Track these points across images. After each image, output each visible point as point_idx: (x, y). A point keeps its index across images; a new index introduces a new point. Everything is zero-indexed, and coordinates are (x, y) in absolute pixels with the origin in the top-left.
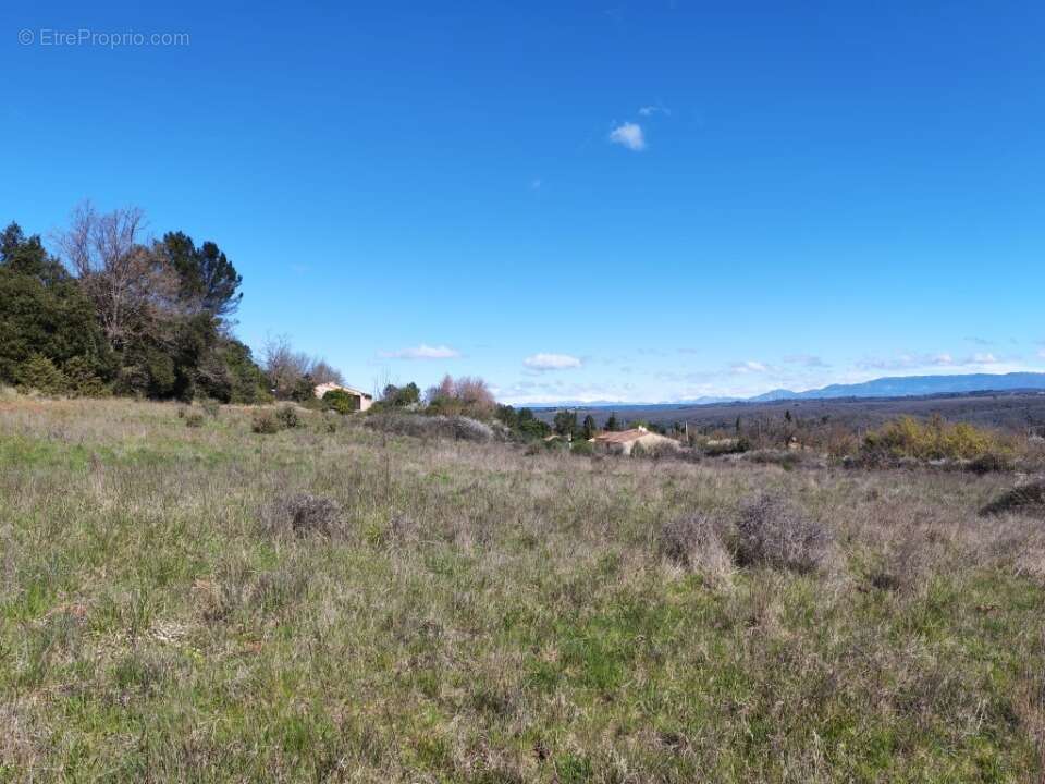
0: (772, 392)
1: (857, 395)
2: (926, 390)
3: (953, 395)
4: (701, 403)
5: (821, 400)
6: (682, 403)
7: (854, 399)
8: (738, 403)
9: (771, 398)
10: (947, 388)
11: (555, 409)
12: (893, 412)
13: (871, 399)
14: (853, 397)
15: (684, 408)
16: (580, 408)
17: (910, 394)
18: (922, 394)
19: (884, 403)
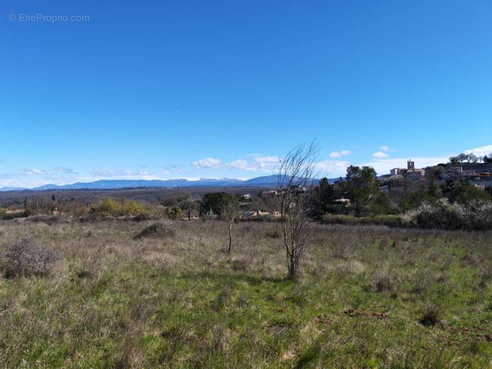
0: (46, 185)
1: (89, 188)
3: (131, 189)
4: (4, 190)
5: (72, 189)
7: (87, 190)
9: (45, 189)
12: (104, 195)
13: (95, 190)
17: (113, 187)
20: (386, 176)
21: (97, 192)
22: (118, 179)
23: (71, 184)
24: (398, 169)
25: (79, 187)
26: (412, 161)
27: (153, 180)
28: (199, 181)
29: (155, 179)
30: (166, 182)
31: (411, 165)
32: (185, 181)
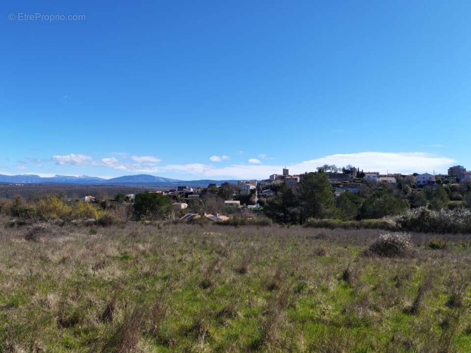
20: (267, 180)
24: (276, 175)
26: (287, 169)
31: (286, 171)
32: (37, 177)
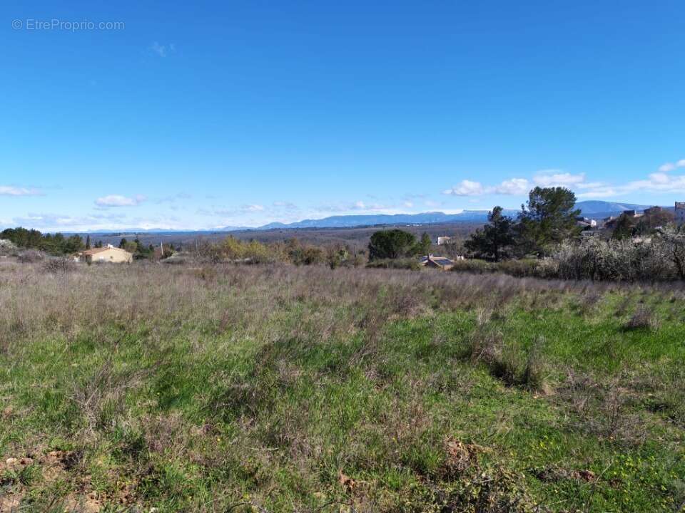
0: (272, 224)
1: (318, 226)
2: (355, 223)
3: (366, 227)
4: (227, 230)
5: (297, 229)
6: (215, 230)
7: (315, 229)
8: (249, 231)
9: (271, 228)
10: (364, 223)
11: (120, 234)
12: (333, 236)
13: (324, 228)
14: (315, 228)
15: (214, 233)
16: (140, 234)
17: (347, 226)
18: (351, 226)
19: (331, 231)
21: (326, 231)
22: (352, 214)
23: (299, 221)
25: (307, 225)
27: (397, 215)
28: (462, 214)
29: (400, 213)
30: (414, 216)
32: (440, 214)
